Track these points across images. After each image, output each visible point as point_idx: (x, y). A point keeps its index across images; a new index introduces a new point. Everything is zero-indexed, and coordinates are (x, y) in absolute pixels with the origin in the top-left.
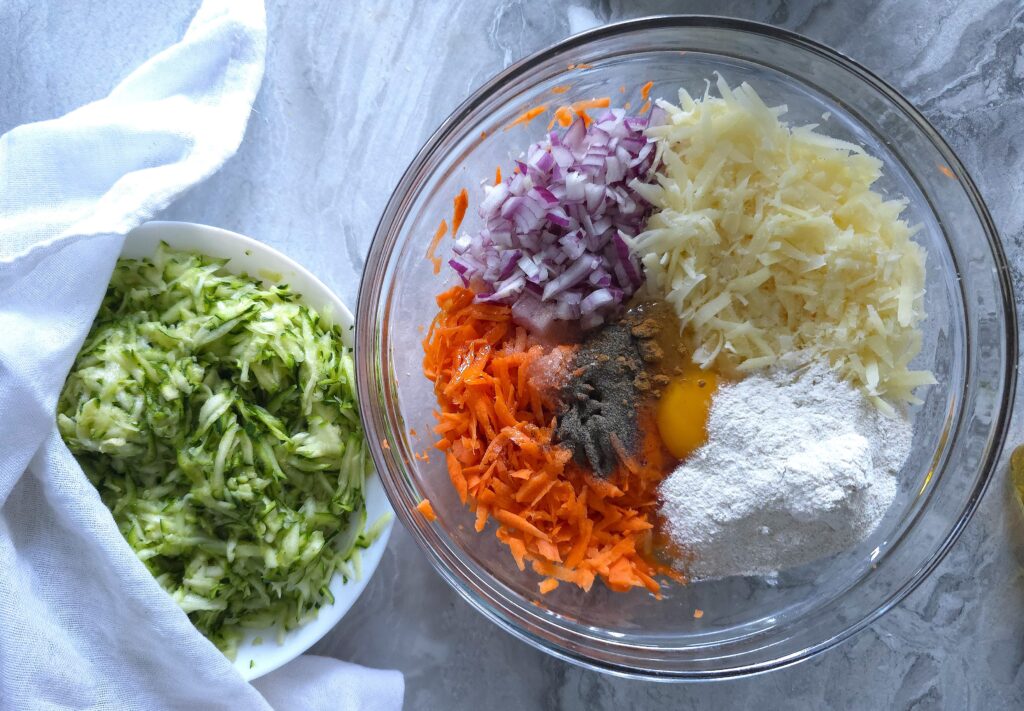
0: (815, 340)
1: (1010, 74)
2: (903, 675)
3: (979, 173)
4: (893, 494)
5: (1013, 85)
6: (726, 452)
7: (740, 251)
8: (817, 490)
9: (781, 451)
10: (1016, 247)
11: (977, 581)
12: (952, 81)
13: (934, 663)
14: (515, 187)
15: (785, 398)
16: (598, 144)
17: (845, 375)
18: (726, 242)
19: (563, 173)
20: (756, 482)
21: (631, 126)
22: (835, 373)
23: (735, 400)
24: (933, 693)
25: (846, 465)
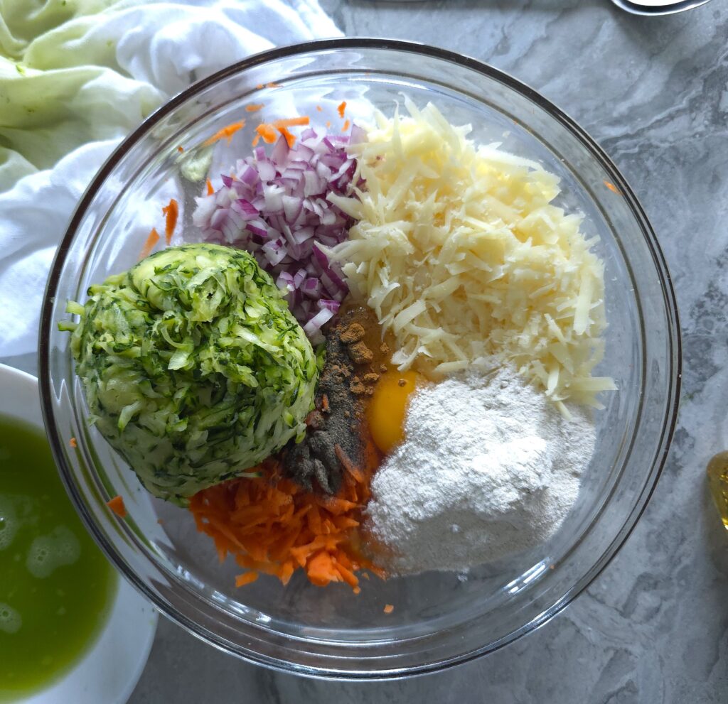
0: (504, 347)
1: (716, 108)
2: (602, 668)
3: (685, 199)
4: (575, 496)
5: (718, 118)
6: (422, 452)
7: (432, 261)
8: (495, 491)
9: (468, 452)
10: (717, 268)
11: (675, 581)
12: (660, 112)
13: (631, 658)
14: (221, 200)
15: (475, 401)
16: (298, 159)
17: (531, 379)
18: (419, 253)
19: (264, 185)
20: (444, 482)
21: (334, 145)
22: (521, 378)
23: (432, 402)
24: (630, 687)
25: (520, 468)
